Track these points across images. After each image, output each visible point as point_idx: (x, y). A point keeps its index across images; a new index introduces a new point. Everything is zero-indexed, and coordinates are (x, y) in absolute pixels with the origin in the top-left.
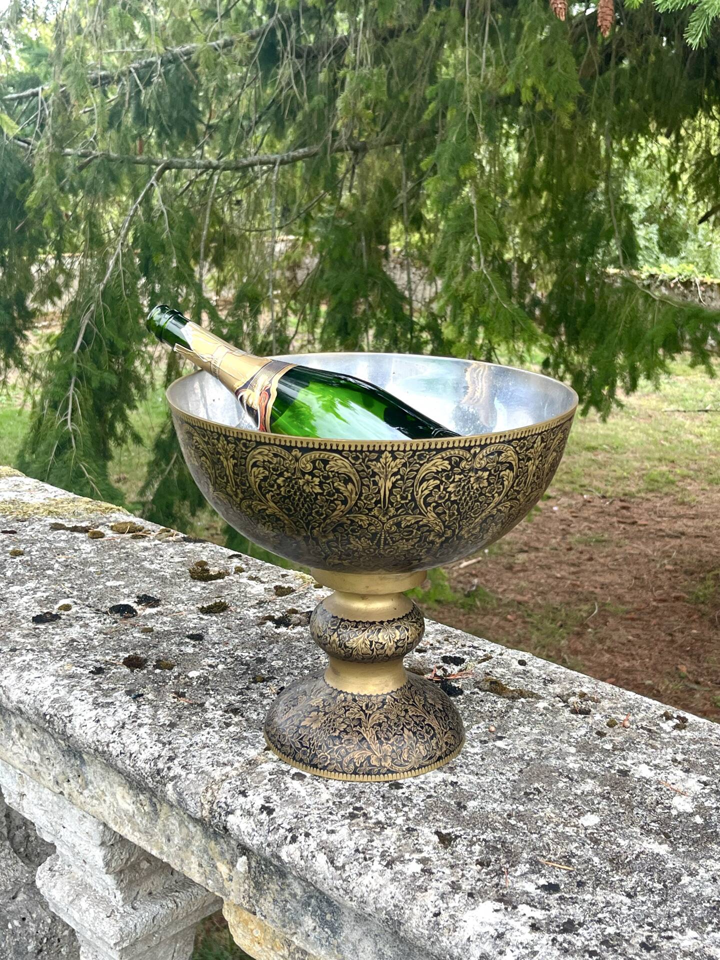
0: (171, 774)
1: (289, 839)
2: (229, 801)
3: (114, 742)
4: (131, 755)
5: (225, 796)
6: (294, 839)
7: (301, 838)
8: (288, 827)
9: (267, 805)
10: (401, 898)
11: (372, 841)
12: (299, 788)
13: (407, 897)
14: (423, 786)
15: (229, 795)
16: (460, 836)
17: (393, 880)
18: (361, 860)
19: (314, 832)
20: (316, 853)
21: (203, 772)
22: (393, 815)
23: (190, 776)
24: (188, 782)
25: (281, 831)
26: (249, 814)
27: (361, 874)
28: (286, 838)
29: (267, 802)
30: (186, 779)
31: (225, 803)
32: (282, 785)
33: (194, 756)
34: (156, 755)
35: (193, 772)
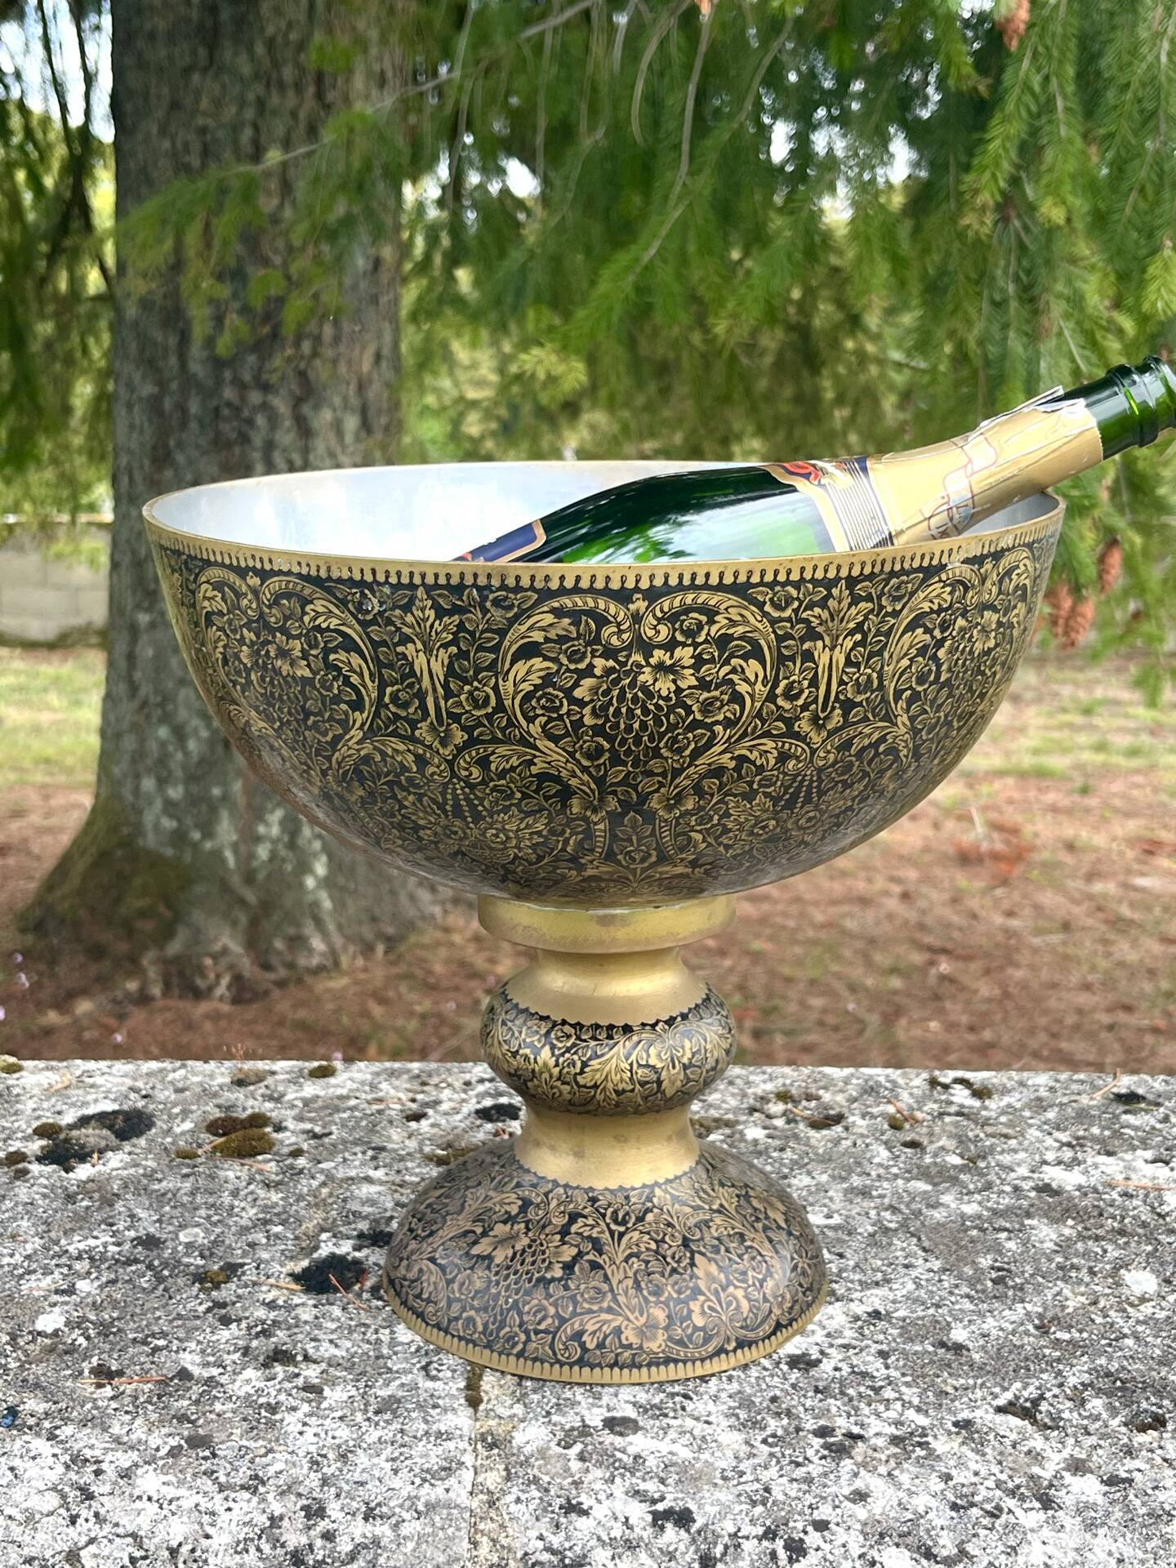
0: (344, 1546)
1: (782, 1555)
2: (556, 1541)
3: (92, 1541)
4: (174, 1552)
5: (534, 1533)
6: (797, 1549)
7: (813, 1538)
8: (760, 1531)
9: (660, 1507)
10: (1140, 1555)
11: (947, 1478)
12: (664, 1447)
13: (1150, 1545)
14: (840, 1341)
15: (544, 1527)
16: (1042, 1397)
17: (1090, 1526)
18: (986, 1521)
19: (824, 1512)
20: (874, 1553)
21: (431, 1507)
22: (892, 1414)
23: (406, 1529)
24: (411, 1545)
25: (748, 1546)
26: (631, 1546)
27: (1014, 1548)
28: (773, 1555)
29: (654, 1502)
30: (400, 1540)
31: (549, 1549)
32: (619, 1455)
33: (362, 1484)
34: (263, 1520)
35: (406, 1516)
